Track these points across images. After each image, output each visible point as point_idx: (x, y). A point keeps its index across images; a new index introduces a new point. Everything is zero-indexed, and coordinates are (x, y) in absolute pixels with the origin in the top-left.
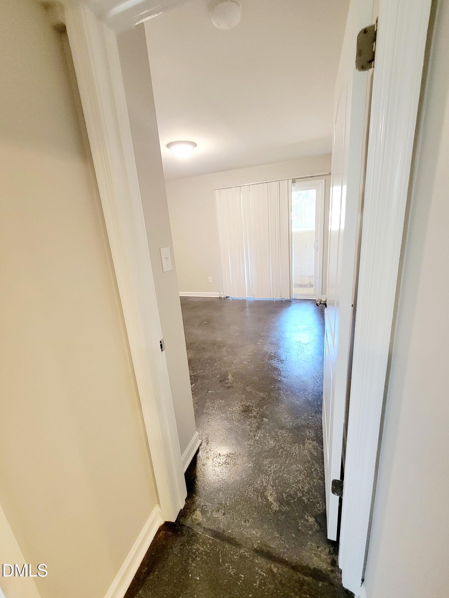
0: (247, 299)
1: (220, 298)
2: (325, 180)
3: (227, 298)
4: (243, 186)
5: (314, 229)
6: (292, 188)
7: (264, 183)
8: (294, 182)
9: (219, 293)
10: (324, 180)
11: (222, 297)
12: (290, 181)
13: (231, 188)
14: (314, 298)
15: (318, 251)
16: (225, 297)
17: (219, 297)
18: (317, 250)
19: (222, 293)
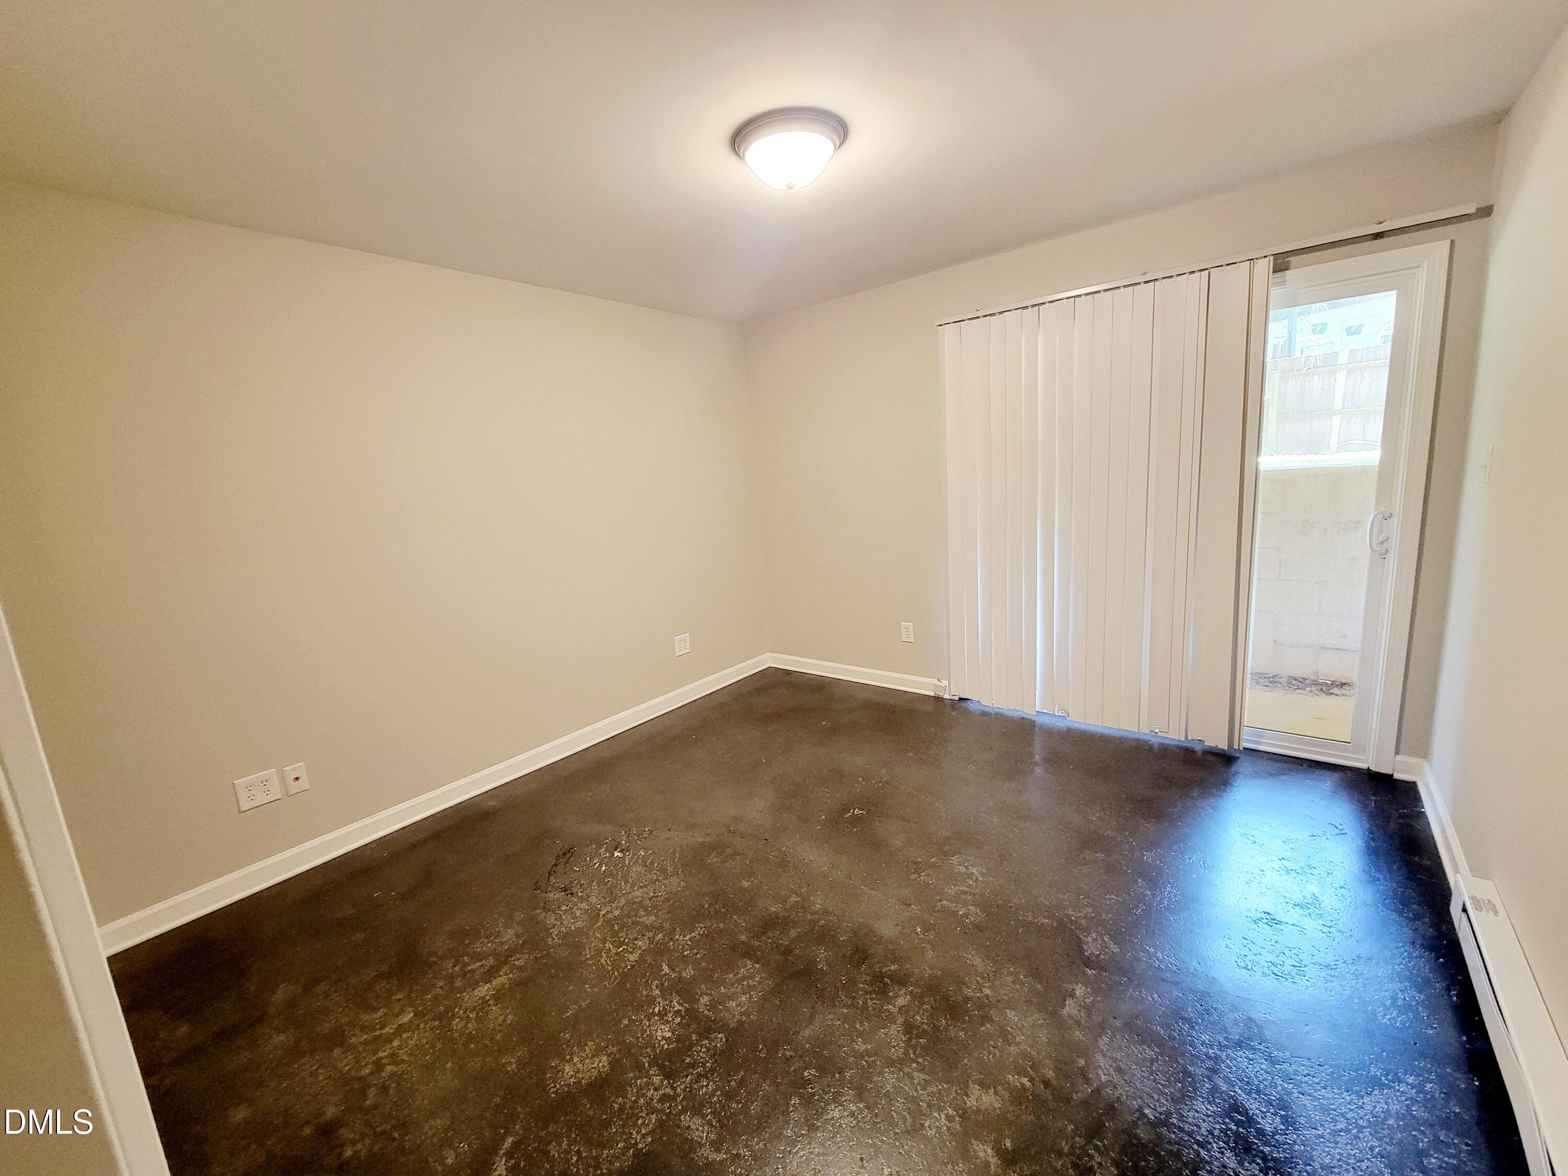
0: (1040, 720)
1: (938, 699)
2: (1452, 242)
3: (963, 704)
4: (1050, 302)
5: (1372, 457)
6: (1274, 292)
7: (1139, 283)
8: (1281, 264)
9: (935, 681)
10: (1448, 242)
11: (946, 696)
12: (1264, 266)
13: (1001, 313)
14: (1357, 760)
15: (1392, 559)
16: (957, 698)
17: (933, 694)
18: (1383, 555)
19: (945, 683)
